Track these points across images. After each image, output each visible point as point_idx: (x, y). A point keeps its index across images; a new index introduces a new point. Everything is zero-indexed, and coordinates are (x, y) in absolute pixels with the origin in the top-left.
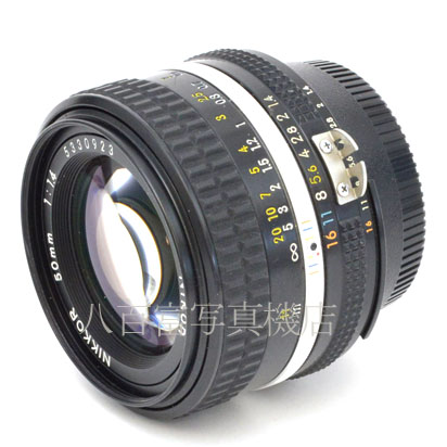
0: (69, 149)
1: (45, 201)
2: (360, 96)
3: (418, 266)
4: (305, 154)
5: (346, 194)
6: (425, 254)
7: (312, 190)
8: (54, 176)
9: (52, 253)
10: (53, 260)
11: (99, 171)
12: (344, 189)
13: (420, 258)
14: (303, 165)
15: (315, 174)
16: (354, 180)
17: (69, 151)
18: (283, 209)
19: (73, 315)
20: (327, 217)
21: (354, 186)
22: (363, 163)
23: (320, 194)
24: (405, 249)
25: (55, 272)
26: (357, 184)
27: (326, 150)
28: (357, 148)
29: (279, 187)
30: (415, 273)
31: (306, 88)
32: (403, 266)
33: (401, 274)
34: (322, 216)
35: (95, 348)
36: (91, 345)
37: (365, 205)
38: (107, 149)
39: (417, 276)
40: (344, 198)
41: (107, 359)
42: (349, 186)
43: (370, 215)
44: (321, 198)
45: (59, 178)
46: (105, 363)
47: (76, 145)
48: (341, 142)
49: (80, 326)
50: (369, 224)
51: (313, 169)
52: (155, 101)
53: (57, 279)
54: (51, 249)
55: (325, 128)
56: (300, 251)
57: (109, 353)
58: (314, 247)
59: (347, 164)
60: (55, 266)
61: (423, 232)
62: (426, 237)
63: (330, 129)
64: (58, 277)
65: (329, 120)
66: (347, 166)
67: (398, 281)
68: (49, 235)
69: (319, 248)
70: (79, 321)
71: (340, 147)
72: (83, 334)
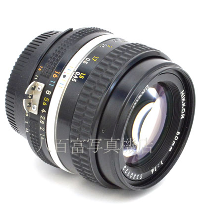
0: (139, 177)
1: (162, 164)
2: (12, 112)
3: (39, 36)
5: (39, 87)
6: (33, 38)
7: (50, 97)
8: (152, 171)
9: (174, 143)
10: (176, 141)
11: (133, 162)
12: (39, 88)
13: (36, 38)
14: (47, 108)
15: (45, 102)
16: (33, 89)
17: (140, 177)
19: (183, 116)
20: (52, 83)
21: (35, 87)
22: (26, 93)
23: (48, 93)
24: (38, 45)
25: (178, 136)
26: (33, 87)
27: (35, 107)
28: (24, 100)
30: (42, 35)
31: (27, 131)
32: (44, 40)
33: (47, 38)
34: (53, 85)
35: (184, 100)
36: (184, 102)
37: (36, 77)
38: (126, 169)
39: (42, 33)
40: (41, 86)
41: (182, 93)
42: (37, 88)
43: (37, 73)
44: (49, 92)
45: (151, 169)
46: (184, 92)
47: (136, 177)
48: (28, 105)
49: (183, 111)
50: (40, 69)
51: (45, 104)
53: (179, 133)
54: (173, 145)
55: (30, 114)
57: (180, 95)
59: (32, 96)
60: (176, 138)
61: (28, 46)
62: (28, 44)
64: (178, 133)
65: (27, 115)
66: (32, 95)
67: (50, 36)
68: (170, 151)
70: (182, 113)
71: (30, 104)
72: (184, 107)
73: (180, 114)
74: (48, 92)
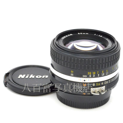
1: (95, 34)
4: (102, 84)
5: (93, 90)
7: (95, 83)
8: (101, 36)
12: (94, 90)
14: (101, 82)
16: (94, 92)
18: (94, 76)
19: (71, 35)
22: (99, 94)
27: (102, 88)
28: (102, 94)
29: (98, 76)
34: (90, 84)
35: (65, 37)
37: (89, 94)
46: (62, 38)
50: (85, 94)
51: (99, 84)
52: (113, 60)
56: (85, 77)
57: (64, 39)
58: (85, 81)
63: (105, 90)
64: (79, 33)
65: (106, 91)
69: (84, 82)
71: (101, 91)
72: (67, 35)
73: (71, 36)
74: (94, 85)
